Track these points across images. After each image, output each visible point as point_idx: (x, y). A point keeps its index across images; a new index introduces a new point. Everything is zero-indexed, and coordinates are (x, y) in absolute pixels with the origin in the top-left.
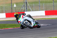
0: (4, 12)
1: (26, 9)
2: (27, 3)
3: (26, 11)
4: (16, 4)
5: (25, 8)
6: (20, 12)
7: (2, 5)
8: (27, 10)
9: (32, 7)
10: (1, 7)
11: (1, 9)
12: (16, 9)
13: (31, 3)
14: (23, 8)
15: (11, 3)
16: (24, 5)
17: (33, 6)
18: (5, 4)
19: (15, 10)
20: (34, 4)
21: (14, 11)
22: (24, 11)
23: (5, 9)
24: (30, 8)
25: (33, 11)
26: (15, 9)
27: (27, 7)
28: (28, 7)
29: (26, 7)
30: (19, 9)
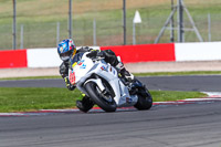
0: (95, 42)
1: (182, 32)
2: (185, 9)
3: (181, 41)
4: (143, 11)
5: (178, 29)
6: (155, 42)
7: (85, 15)
8: (184, 35)
9: (203, 25)
10: (84, 20)
11: (84, 28)
12: (142, 31)
13: (198, 9)
14: (170, 28)
15: (124, 9)
16: (172, 18)
17: (206, 23)
18: (101, 11)
19: (138, 36)
20: (209, 16)
21: (134, 39)
22: (172, 40)
23: (100, 32)
24: (195, 29)
25: (204, 41)
26: (137, 32)
27: (184, 24)
28: (187, 26)
29: (181, 26)
30: (152, 31)
